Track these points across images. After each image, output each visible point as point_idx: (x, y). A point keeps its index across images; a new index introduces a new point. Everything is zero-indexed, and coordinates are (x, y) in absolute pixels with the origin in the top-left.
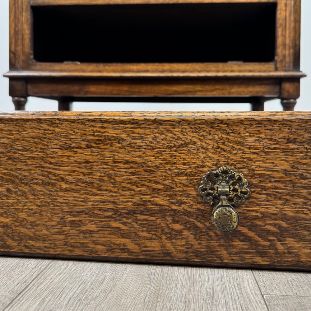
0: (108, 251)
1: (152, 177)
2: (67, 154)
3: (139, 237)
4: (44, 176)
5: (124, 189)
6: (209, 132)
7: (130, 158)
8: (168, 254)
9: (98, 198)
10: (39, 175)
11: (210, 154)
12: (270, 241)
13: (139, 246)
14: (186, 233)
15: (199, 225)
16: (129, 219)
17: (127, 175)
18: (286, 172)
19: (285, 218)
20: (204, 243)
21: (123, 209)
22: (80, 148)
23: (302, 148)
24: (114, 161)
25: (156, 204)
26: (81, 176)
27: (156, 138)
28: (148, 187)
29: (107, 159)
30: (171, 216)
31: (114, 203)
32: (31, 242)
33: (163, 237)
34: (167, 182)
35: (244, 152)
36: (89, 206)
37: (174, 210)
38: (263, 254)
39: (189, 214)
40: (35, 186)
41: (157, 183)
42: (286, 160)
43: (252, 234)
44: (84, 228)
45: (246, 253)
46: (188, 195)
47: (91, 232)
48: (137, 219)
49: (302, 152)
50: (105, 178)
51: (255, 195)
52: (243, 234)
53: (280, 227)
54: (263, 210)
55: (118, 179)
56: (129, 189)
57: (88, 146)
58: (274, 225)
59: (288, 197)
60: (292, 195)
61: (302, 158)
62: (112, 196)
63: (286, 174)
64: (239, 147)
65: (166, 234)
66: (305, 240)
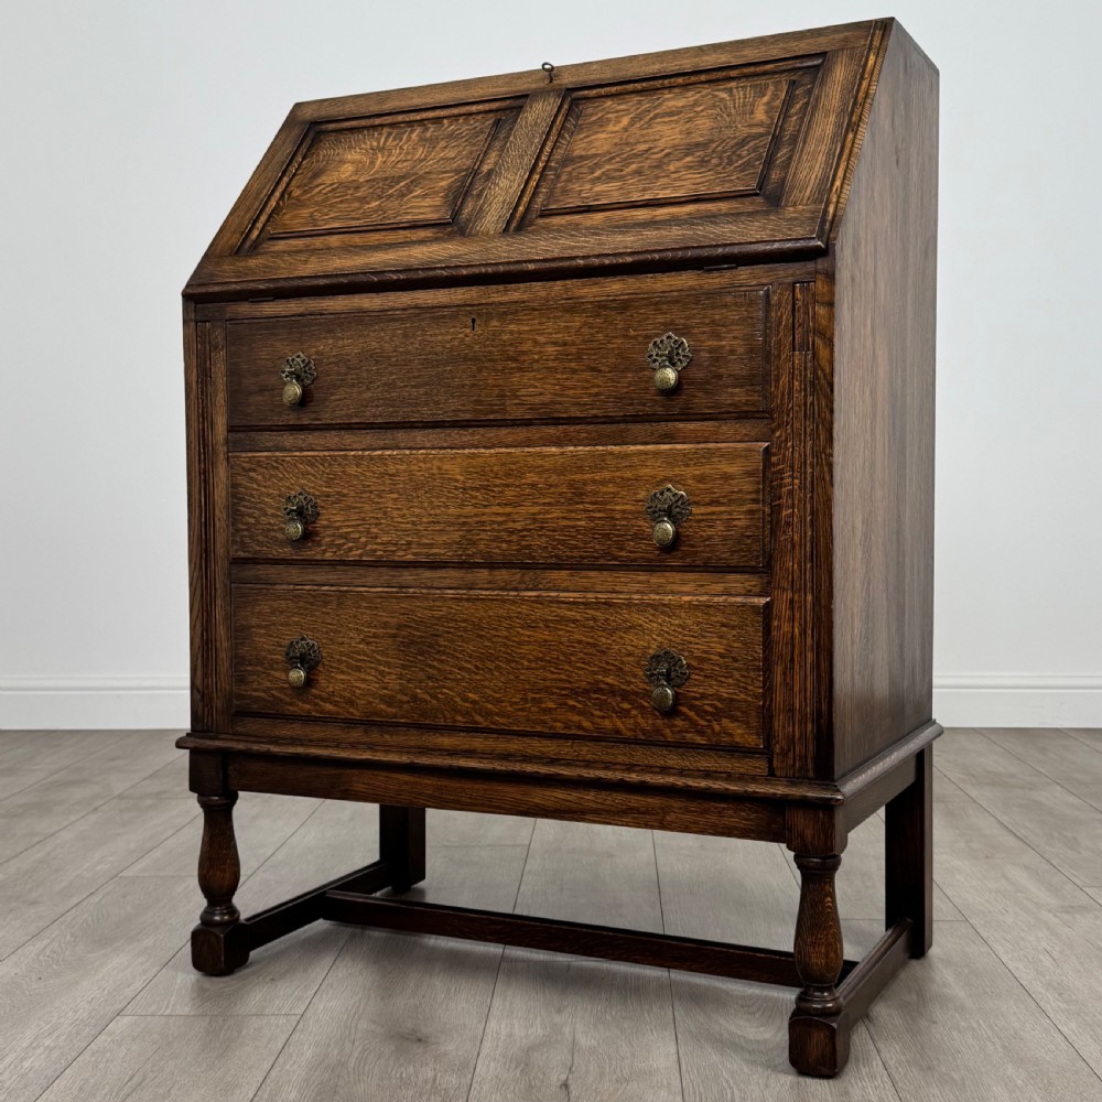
1: (604, 658)
3: (592, 714)
5: (578, 668)
6: (653, 615)
8: (618, 732)
9: (555, 676)
11: (655, 636)
12: (708, 721)
13: (593, 723)
14: (634, 712)
15: (646, 704)
17: (582, 655)
18: (721, 655)
19: (720, 699)
20: (650, 722)
23: (734, 632)
24: (569, 641)
25: (607, 684)
26: (541, 655)
30: (621, 695)
33: (614, 715)
34: (616, 663)
35: (684, 635)
36: (548, 683)
37: (624, 690)
38: (701, 733)
39: (636, 694)
41: (608, 663)
42: (720, 643)
43: (692, 714)
45: (687, 732)
46: (635, 676)
48: (591, 698)
49: (734, 636)
51: (693, 676)
52: (684, 714)
53: (715, 707)
54: (701, 691)
58: (711, 705)
59: (723, 679)
60: (727, 677)
61: (734, 641)
63: (721, 657)
64: (680, 630)
65: (616, 713)
66: (738, 721)
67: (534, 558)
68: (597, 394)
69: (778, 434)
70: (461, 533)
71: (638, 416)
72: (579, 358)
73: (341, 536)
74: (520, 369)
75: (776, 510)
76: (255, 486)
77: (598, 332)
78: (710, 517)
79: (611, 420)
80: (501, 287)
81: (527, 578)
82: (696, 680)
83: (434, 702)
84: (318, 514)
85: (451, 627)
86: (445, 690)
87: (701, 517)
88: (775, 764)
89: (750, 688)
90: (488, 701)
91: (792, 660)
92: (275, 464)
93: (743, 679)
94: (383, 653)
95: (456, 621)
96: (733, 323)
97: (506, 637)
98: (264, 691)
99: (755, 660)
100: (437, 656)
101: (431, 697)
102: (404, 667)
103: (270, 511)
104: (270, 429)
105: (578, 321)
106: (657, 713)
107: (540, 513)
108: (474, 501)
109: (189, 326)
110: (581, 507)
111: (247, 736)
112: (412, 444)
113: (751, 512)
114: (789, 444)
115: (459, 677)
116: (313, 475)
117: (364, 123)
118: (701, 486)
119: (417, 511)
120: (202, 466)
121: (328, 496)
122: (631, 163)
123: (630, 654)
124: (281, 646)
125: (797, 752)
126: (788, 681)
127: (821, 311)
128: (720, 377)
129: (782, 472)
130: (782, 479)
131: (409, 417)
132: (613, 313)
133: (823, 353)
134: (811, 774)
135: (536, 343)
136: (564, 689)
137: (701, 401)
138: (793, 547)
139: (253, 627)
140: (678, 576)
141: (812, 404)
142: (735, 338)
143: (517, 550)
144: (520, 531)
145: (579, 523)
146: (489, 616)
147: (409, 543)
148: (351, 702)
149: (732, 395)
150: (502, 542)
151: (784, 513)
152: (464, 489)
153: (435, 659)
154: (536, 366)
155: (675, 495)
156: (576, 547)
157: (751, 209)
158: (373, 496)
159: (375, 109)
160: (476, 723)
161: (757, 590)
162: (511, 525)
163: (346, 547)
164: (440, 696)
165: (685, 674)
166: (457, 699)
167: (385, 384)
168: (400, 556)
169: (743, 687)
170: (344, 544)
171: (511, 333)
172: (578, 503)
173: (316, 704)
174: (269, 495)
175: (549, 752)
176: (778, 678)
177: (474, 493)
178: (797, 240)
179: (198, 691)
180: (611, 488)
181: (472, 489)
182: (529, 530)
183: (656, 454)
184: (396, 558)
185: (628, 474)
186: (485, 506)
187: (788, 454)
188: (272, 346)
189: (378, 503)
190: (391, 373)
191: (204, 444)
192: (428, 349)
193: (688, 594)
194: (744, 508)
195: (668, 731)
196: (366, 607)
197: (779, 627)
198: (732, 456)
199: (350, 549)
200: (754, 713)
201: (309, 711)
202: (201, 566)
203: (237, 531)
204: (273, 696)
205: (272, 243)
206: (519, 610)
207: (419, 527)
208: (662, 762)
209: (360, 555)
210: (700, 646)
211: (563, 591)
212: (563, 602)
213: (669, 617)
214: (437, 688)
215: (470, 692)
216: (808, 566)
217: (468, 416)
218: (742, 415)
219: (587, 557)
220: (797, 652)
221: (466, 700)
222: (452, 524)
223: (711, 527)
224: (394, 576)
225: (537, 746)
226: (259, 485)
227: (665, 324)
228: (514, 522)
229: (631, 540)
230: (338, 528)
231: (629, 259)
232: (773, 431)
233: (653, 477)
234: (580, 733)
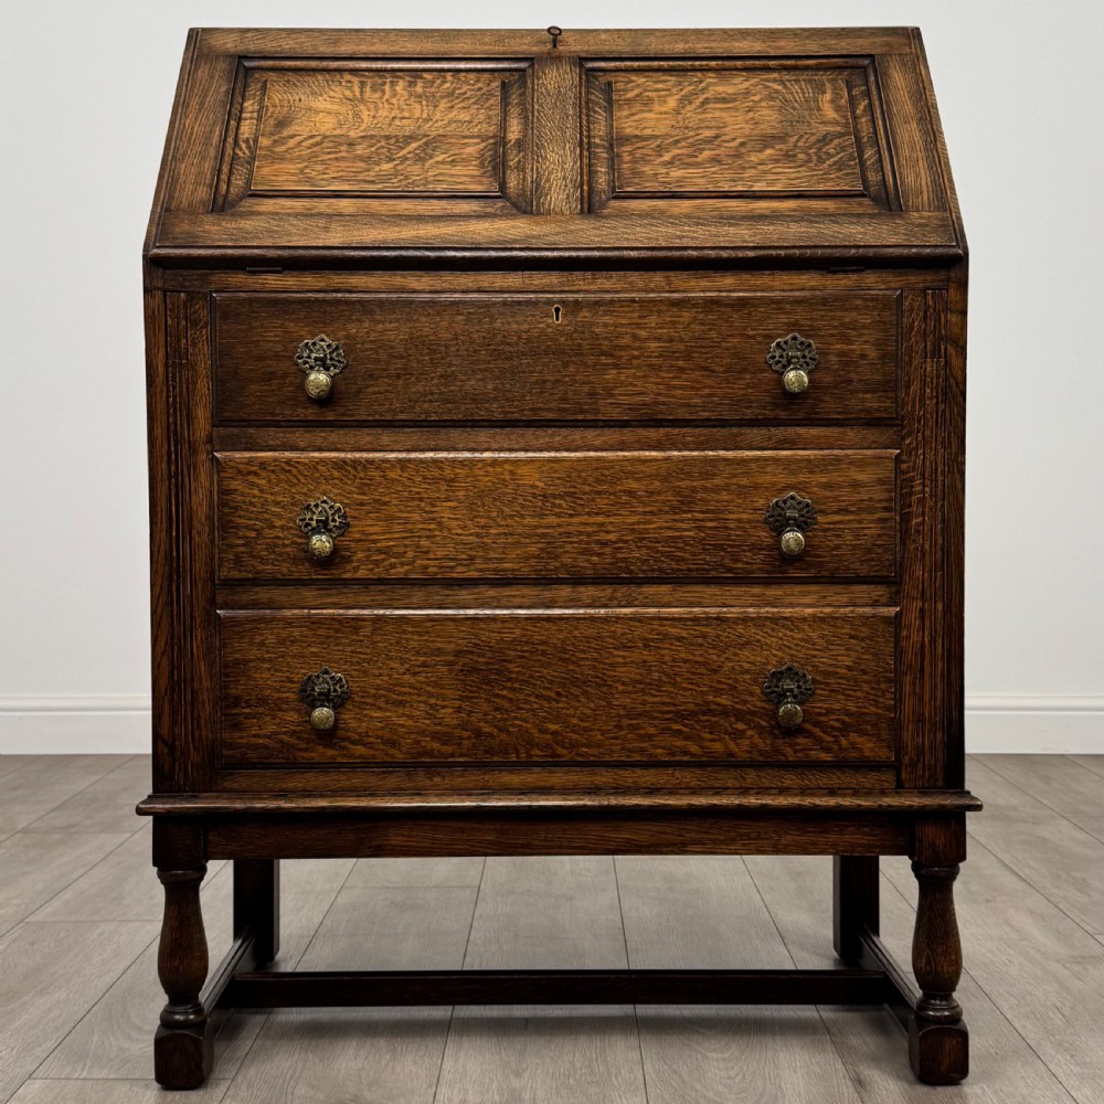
0: (669, 754)
1: (716, 677)
2: (621, 653)
3: (701, 738)
4: (598, 677)
5: (684, 689)
6: (773, 630)
7: (691, 657)
8: (732, 755)
9: (655, 699)
10: (593, 677)
11: (774, 652)
12: (833, 736)
13: (702, 747)
14: (750, 733)
15: (763, 723)
16: (690, 720)
17: (689, 675)
18: (849, 668)
19: (848, 713)
20: (768, 742)
21: (684, 710)
22: (638, 648)
23: (863, 644)
24: (674, 661)
25: (719, 704)
26: (639, 677)
27: (718, 636)
28: (711, 687)
29: (667, 659)
30: (735, 715)
31: (675, 705)
32: (585, 750)
33: (727, 737)
34: (730, 682)
35: (808, 649)
36: (648, 707)
37: (738, 710)
38: (828, 750)
39: (753, 713)
40: (588, 689)
41: (720, 682)
42: (848, 656)
43: (817, 731)
44: (642, 732)
45: (811, 750)
46: (752, 694)
47: (650, 737)
48: (699, 720)
49: (863, 648)
50: (664, 679)
51: (818, 692)
52: (807, 731)
53: (843, 722)
54: (826, 706)
55: (678, 679)
56: (691, 689)
57: (646, 646)
58: (837, 720)
59: (851, 693)
60: (855, 691)
61: (863, 653)
62: (672, 697)
63: (848, 670)
64: (803, 644)
65: (730, 734)
66: (868, 735)
67: (631, 572)
68: (710, 395)
69: (907, 441)
70: (541, 546)
71: (757, 420)
72: (688, 356)
73: (380, 551)
74: (616, 366)
75: (906, 518)
76: (256, 492)
77: (710, 330)
78: (837, 526)
79: (722, 423)
80: (589, 274)
81: (619, 595)
82: (821, 695)
83: (504, 736)
84: (348, 525)
85: (524, 651)
86: (517, 722)
87: (827, 526)
88: (904, 775)
89: (881, 700)
90: (573, 731)
91: (922, 670)
92: (287, 468)
93: (872, 692)
94: (436, 684)
95: (533, 644)
96: (864, 327)
97: (595, 660)
98: (269, 737)
99: (887, 671)
100: (508, 684)
101: (500, 730)
102: (461, 699)
103: (278, 523)
104: (276, 424)
105: (686, 315)
106: (777, 732)
107: (639, 523)
108: (557, 510)
109: (153, 296)
110: (689, 516)
111: (240, 793)
112: (472, 445)
113: (884, 520)
114: (920, 451)
115: (535, 706)
116: (341, 480)
117: (313, 64)
118: (828, 493)
119: (483, 521)
120: (173, 468)
121: (362, 504)
122: (704, 149)
123: (747, 672)
124: (292, 682)
125: (926, 763)
126: (917, 690)
127: (954, 318)
128: (850, 381)
129: (912, 479)
130: (913, 487)
131: (472, 414)
132: (729, 310)
133: (955, 361)
134: (940, 783)
135: (635, 337)
136: (668, 712)
137: (829, 406)
138: (923, 555)
139: (253, 661)
140: (797, 589)
141: (944, 411)
142: (866, 342)
143: (612, 564)
144: (615, 542)
145: (686, 533)
146: (575, 637)
147: (472, 558)
148: (393, 744)
149: (863, 400)
150: (592, 555)
151: (914, 521)
152: (545, 496)
153: (505, 688)
154: (635, 362)
155: (800, 503)
156: (683, 559)
157: (860, 210)
158: (423, 504)
159: (325, 49)
160: (559, 756)
161: (884, 600)
162: (603, 537)
163: (386, 563)
164: (511, 729)
165: (810, 689)
166: (534, 731)
167: (441, 376)
168: (460, 572)
169: (873, 700)
170: (384, 560)
171: (606, 325)
172: (685, 512)
173: (343, 748)
174: (277, 503)
175: (645, 782)
176: (907, 689)
177: (558, 501)
178: (937, 246)
179: (164, 742)
180: (725, 496)
181: (554, 496)
182: (625, 542)
183: (776, 460)
184: (454, 575)
185: (745, 481)
186: (571, 516)
187: (919, 461)
188: (282, 326)
189: (432, 512)
190: (450, 365)
191: (176, 441)
192: (499, 338)
193: (810, 606)
194: (876, 516)
195: (789, 750)
196: (412, 633)
197: (908, 637)
198: (861, 464)
199: (393, 566)
200: (884, 725)
201: (332, 757)
202: (170, 590)
203: (230, 546)
204: (281, 741)
205: (255, 200)
206: (612, 629)
207: (485, 540)
208: (779, 784)
209: (407, 572)
210: (824, 660)
211: (663, 606)
212: (666, 619)
213: (792, 630)
214: (507, 719)
215: (551, 722)
216: (939, 574)
217: (550, 416)
218: (872, 422)
219: (697, 570)
220: (927, 662)
221: (544, 731)
222: (529, 536)
223: (838, 536)
224: (448, 595)
225: (629, 777)
226: (261, 491)
227: (788, 324)
228: (607, 532)
229: (749, 551)
230: (375, 541)
231: (751, 254)
232: (903, 439)
233: (774, 484)
234: (685, 759)
